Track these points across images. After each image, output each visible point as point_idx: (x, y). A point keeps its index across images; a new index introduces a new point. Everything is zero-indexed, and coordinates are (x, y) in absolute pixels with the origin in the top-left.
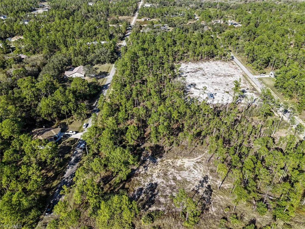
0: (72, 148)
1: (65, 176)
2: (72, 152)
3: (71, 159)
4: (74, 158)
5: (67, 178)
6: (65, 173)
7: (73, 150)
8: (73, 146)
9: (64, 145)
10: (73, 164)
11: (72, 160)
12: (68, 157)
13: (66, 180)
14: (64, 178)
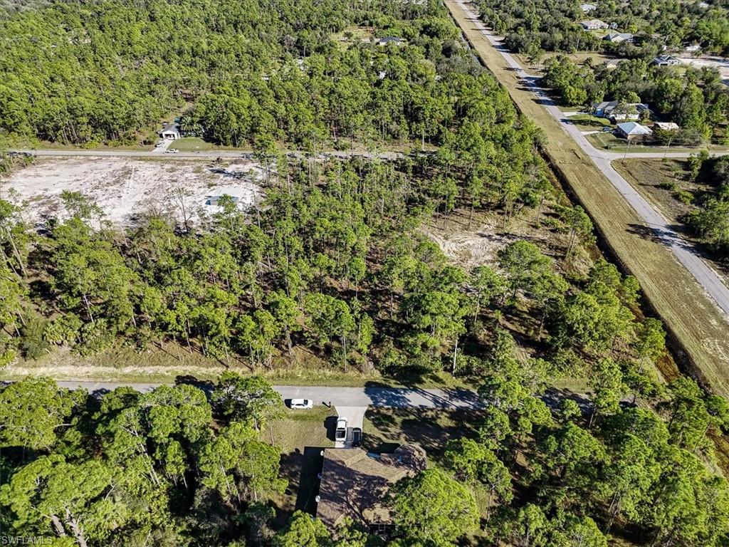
9: (403, 435)
12: (448, 417)
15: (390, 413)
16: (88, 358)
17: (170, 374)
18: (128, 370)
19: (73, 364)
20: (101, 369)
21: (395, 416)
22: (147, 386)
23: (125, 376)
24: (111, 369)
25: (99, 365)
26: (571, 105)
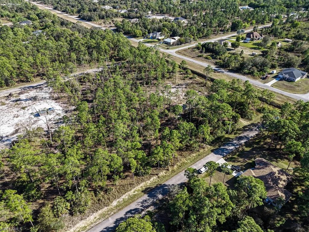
0: (238, 153)
1: (257, 133)
2: (240, 149)
3: (245, 143)
4: (241, 142)
5: (256, 130)
6: (256, 134)
7: (238, 151)
8: (235, 156)
9: (246, 159)
10: (246, 137)
11: (245, 141)
12: (246, 147)
13: (257, 129)
14: (259, 132)
15: (231, 156)
16: (86, 212)
17: (136, 192)
18: (115, 203)
19: (82, 219)
20: (100, 212)
21: (233, 156)
22: (135, 203)
23: (116, 206)
24: (105, 209)
25: (97, 211)
26: (138, 37)
